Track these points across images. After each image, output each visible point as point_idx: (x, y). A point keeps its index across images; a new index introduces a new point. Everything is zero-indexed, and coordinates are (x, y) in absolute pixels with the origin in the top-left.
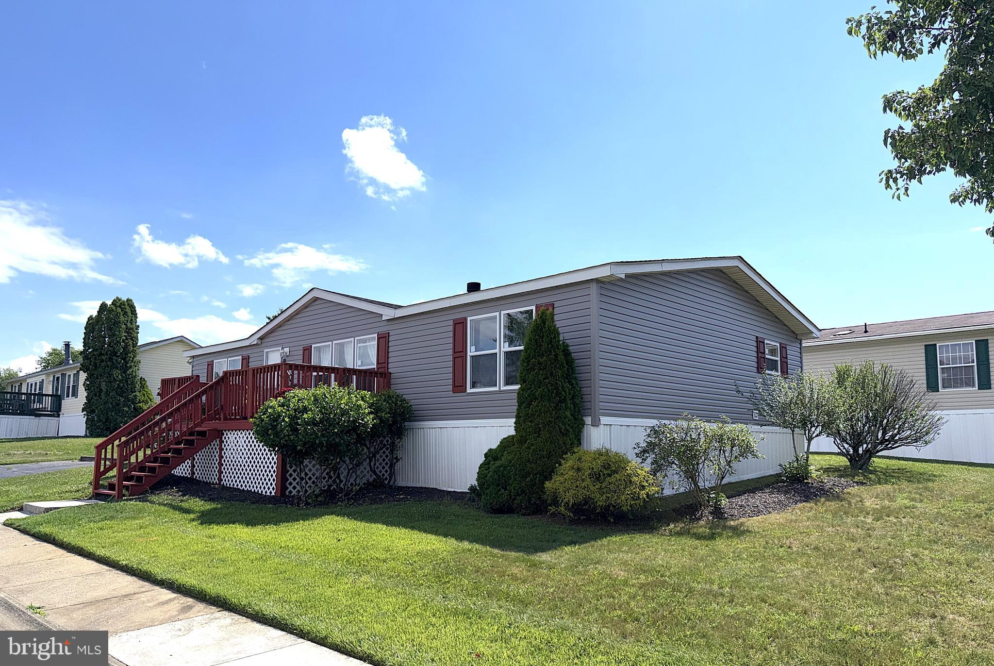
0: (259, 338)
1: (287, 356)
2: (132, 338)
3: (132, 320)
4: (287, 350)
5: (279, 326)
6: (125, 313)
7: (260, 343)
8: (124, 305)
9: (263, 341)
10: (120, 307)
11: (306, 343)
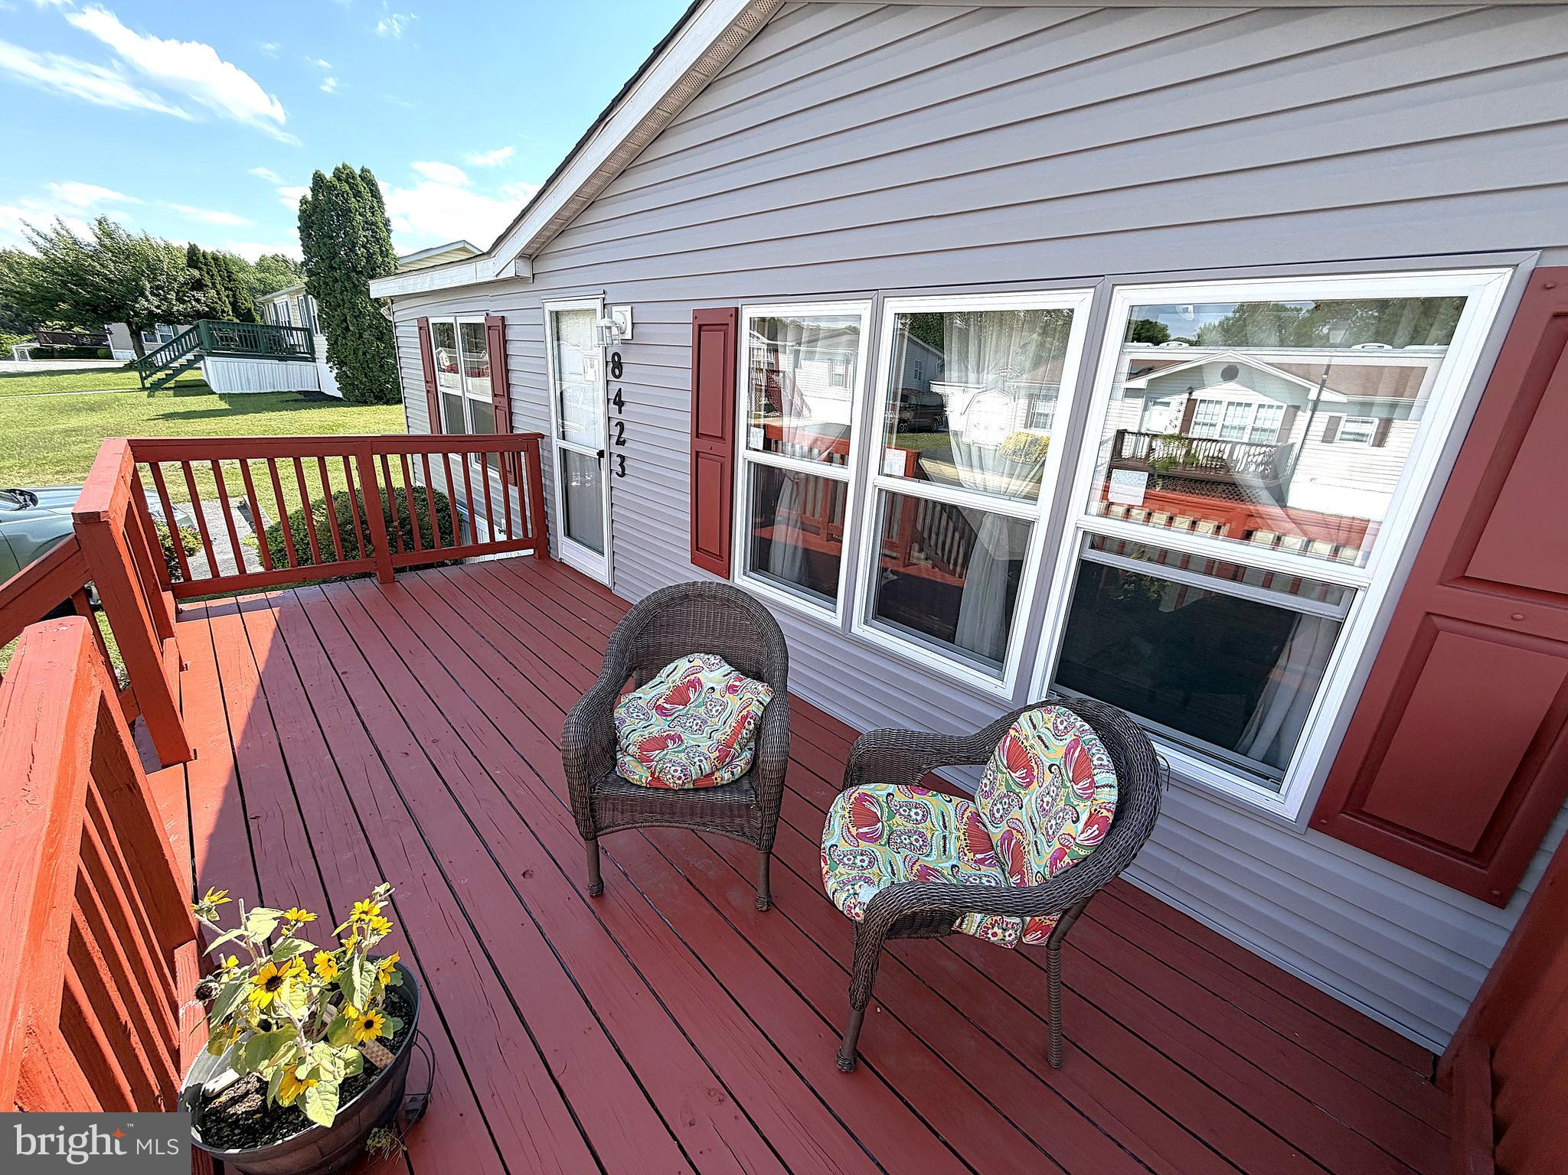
0: (522, 256)
1: (625, 342)
2: (378, 240)
3: (372, 207)
4: (621, 315)
5: (586, 202)
6: (357, 194)
7: (526, 273)
8: (354, 178)
9: (542, 266)
10: (347, 182)
11: (715, 294)
